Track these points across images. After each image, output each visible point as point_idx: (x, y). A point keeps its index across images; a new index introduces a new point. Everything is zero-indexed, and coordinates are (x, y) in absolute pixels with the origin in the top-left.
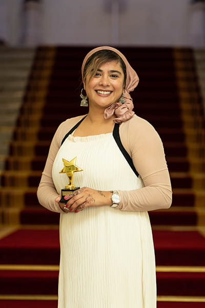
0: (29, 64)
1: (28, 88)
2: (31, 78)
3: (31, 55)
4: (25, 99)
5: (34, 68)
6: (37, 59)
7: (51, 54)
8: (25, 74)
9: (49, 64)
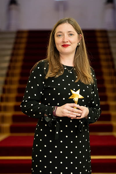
0: (12, 41)
1: (13, 55)
2: (14, 49)
3: (14, 36)
4: (11, 61)
5: (16, 43)
6: (17, 38)
7: (25, 35)
8: (11, 46)
9: (24, 40)
